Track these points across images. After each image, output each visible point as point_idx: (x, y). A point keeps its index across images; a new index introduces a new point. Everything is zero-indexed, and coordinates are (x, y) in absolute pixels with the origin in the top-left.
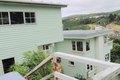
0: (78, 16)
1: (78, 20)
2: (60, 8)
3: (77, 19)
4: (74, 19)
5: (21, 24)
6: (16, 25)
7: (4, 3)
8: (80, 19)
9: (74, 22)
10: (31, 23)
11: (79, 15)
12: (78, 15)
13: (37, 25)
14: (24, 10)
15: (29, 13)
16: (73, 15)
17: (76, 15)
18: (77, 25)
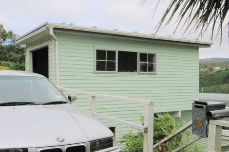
0: (221, 61)
1: (220, 72)
2: (198, 48)
3: (218, 68)
4: (211, 69)
5: (132, 72)
6: (125, 73)
7: (111, 37)
8: (225, 69)
9: (211, 75)
10: (148, 72)
11: (222, 59)
12: (220, 59)
13: (157, 76)
14: (139, 49)
15: (147, 54)
16: (207, 59)
17: (216, 59)
18: (217, 84)
